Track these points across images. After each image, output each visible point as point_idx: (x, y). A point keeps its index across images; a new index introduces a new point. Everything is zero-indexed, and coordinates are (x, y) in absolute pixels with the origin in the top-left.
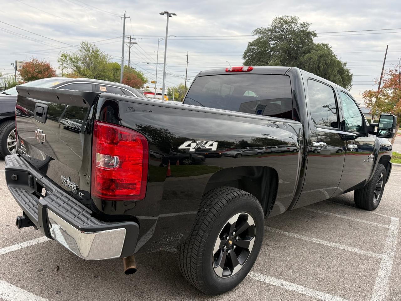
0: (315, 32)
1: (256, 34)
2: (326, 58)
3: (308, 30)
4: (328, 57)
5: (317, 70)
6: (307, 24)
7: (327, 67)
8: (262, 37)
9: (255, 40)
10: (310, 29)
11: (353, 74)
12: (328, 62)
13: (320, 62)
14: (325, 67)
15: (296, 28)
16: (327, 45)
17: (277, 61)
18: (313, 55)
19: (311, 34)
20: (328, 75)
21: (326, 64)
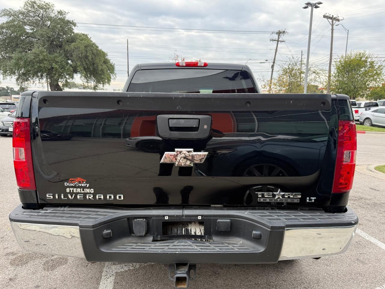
0: (74, 22)
1: (4, 15)
2: (92, 48)
3: (66, 19)
4: (93, 47)
5: (86, 59)
6: (64, 13)
7: (95, 57)
8: (13, 21)
9: (5, 22)
10: (68, 17)
11: (114, 64)
12: (95, 51)
13: (87, 51)
14: (93, 57)
15: (53, 15)
16: (86, 35)
17: (41, 48)
18: (79, 44)
19: (71, 23)
20: (96, 65)
21: (93, 54)
